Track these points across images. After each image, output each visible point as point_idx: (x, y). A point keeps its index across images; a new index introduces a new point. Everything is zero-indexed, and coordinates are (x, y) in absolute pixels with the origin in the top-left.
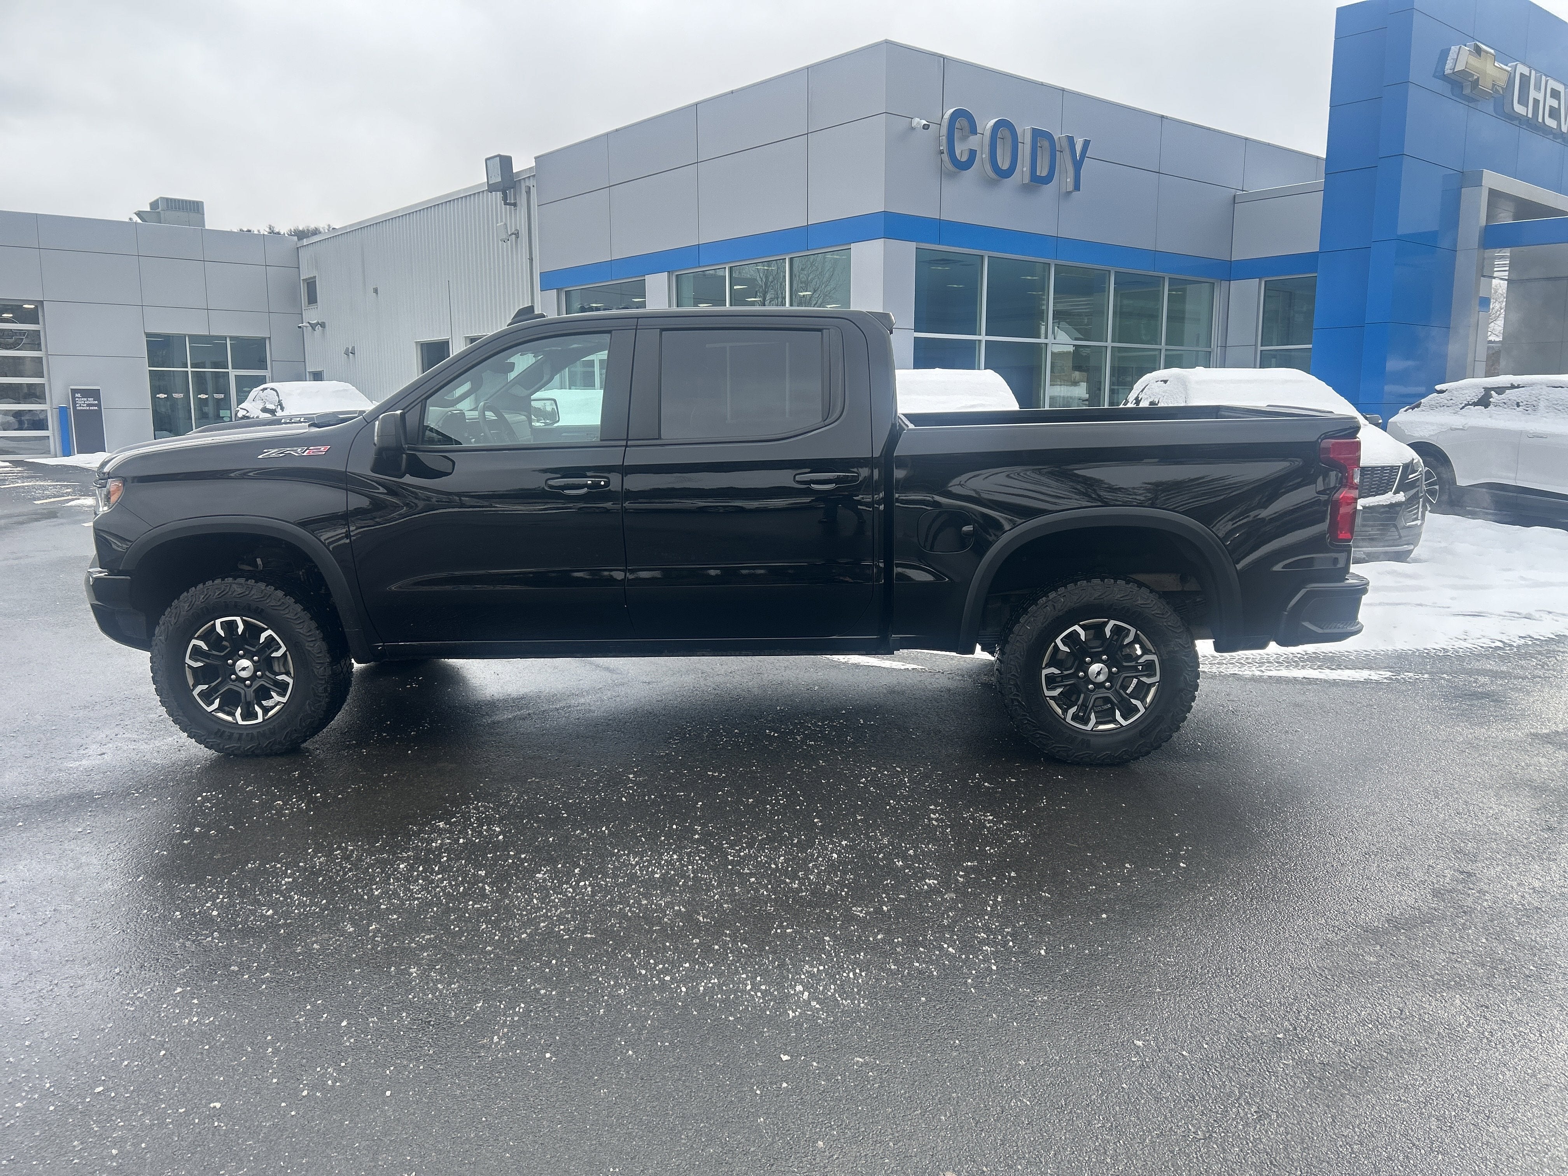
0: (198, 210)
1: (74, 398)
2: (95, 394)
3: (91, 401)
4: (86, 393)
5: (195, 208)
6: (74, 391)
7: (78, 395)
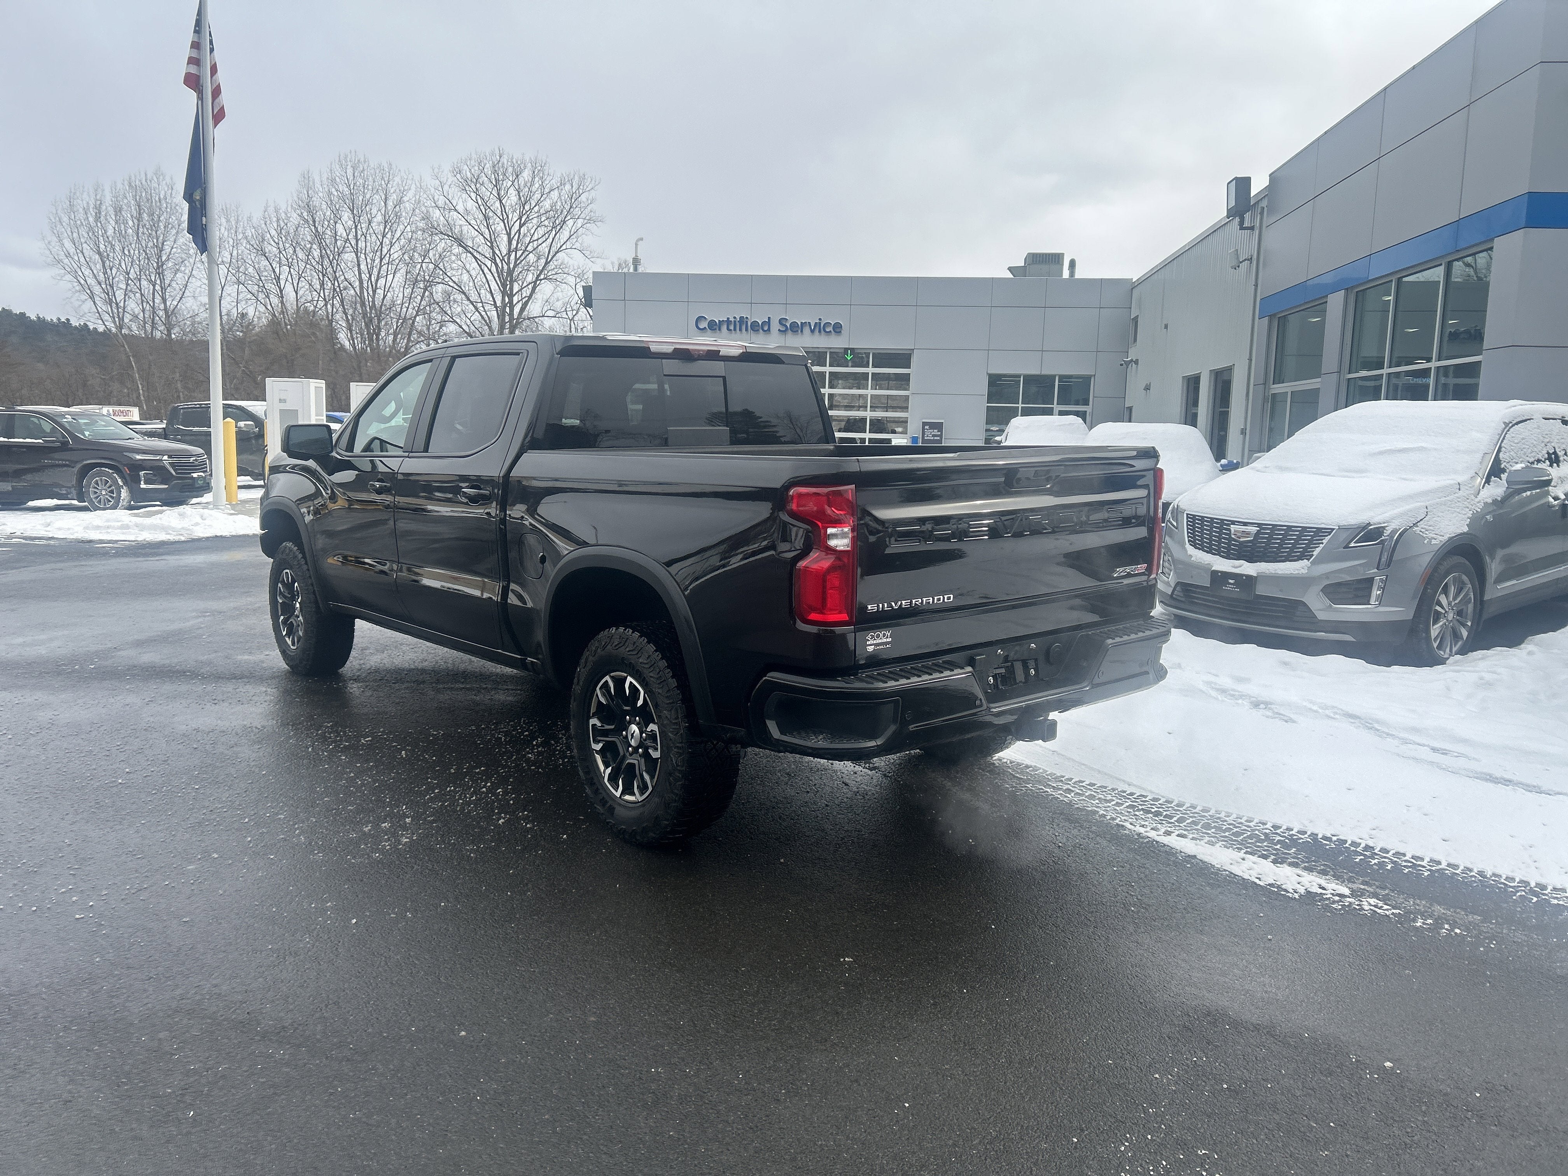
0: (1058, 262)
1: (923, 429)
2: (939, 426)
3: (936, 432)
4: (933, 426)
5: (1056, 259)
6: (924, 424)
7: (927, 427)
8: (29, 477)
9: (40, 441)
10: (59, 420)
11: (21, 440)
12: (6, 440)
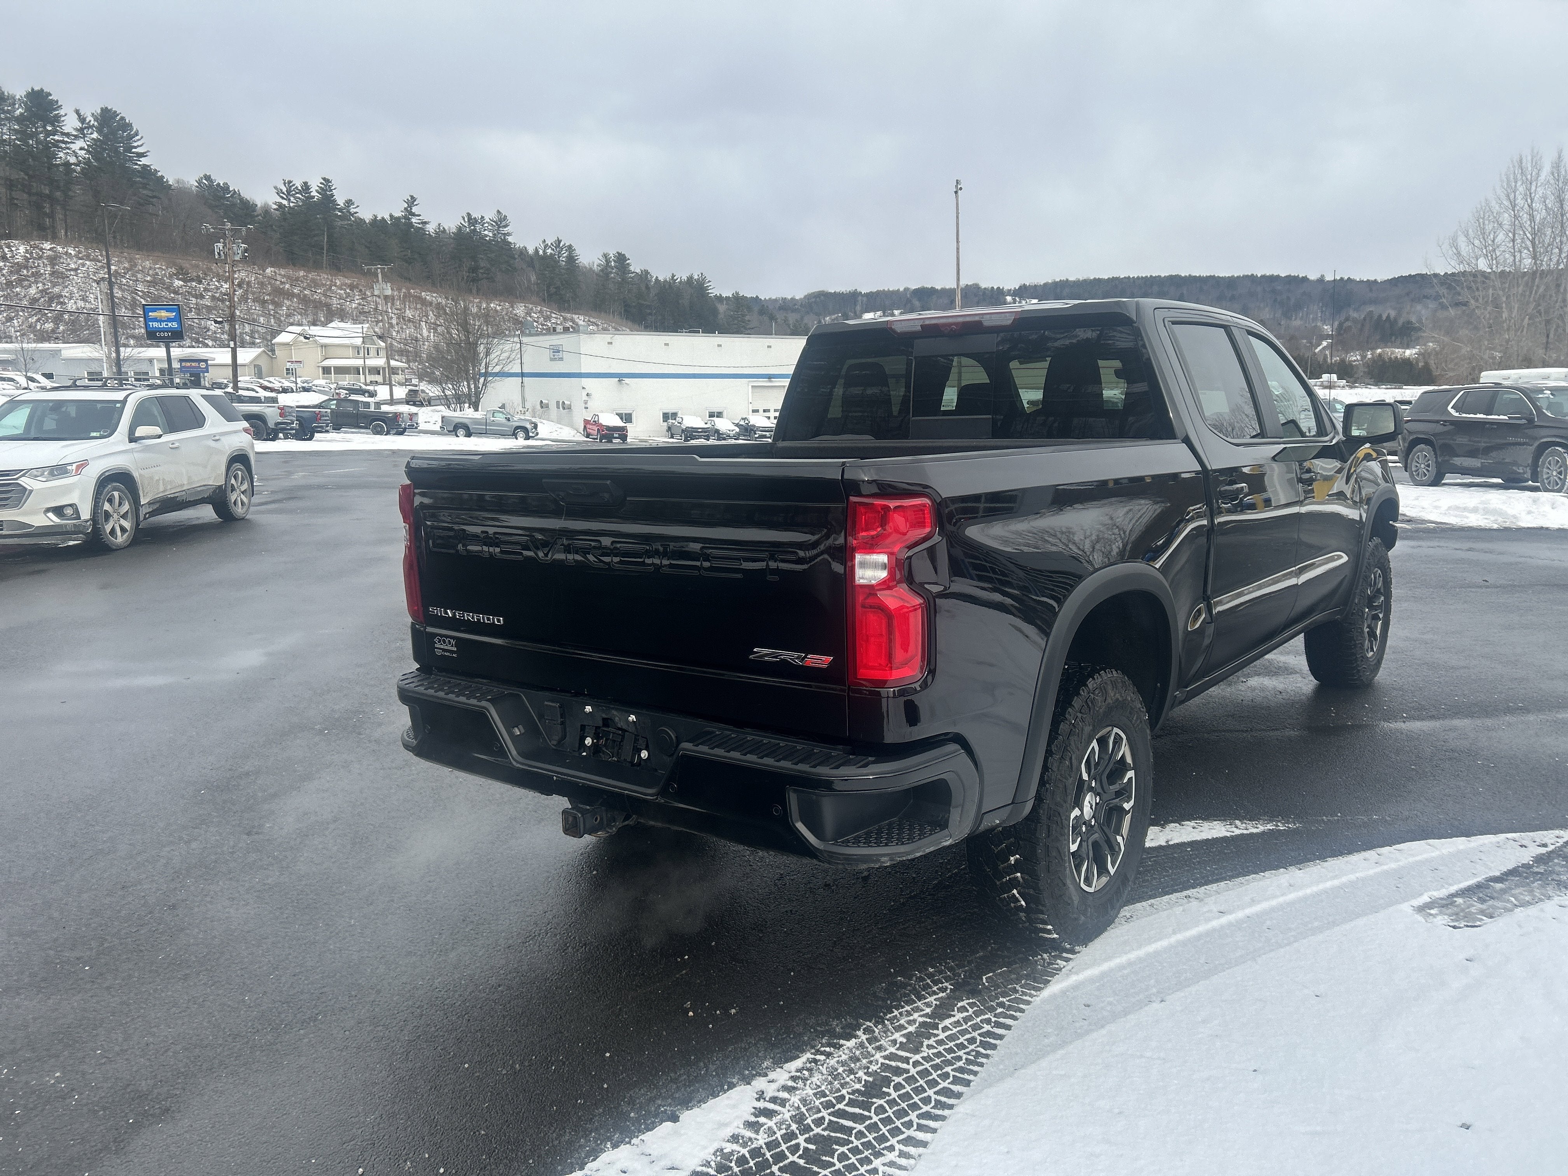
8: (1494, 454)
9: (1506, 417)
10: (1533, 395)
11: (1496, 417)
12: (1485, 416)
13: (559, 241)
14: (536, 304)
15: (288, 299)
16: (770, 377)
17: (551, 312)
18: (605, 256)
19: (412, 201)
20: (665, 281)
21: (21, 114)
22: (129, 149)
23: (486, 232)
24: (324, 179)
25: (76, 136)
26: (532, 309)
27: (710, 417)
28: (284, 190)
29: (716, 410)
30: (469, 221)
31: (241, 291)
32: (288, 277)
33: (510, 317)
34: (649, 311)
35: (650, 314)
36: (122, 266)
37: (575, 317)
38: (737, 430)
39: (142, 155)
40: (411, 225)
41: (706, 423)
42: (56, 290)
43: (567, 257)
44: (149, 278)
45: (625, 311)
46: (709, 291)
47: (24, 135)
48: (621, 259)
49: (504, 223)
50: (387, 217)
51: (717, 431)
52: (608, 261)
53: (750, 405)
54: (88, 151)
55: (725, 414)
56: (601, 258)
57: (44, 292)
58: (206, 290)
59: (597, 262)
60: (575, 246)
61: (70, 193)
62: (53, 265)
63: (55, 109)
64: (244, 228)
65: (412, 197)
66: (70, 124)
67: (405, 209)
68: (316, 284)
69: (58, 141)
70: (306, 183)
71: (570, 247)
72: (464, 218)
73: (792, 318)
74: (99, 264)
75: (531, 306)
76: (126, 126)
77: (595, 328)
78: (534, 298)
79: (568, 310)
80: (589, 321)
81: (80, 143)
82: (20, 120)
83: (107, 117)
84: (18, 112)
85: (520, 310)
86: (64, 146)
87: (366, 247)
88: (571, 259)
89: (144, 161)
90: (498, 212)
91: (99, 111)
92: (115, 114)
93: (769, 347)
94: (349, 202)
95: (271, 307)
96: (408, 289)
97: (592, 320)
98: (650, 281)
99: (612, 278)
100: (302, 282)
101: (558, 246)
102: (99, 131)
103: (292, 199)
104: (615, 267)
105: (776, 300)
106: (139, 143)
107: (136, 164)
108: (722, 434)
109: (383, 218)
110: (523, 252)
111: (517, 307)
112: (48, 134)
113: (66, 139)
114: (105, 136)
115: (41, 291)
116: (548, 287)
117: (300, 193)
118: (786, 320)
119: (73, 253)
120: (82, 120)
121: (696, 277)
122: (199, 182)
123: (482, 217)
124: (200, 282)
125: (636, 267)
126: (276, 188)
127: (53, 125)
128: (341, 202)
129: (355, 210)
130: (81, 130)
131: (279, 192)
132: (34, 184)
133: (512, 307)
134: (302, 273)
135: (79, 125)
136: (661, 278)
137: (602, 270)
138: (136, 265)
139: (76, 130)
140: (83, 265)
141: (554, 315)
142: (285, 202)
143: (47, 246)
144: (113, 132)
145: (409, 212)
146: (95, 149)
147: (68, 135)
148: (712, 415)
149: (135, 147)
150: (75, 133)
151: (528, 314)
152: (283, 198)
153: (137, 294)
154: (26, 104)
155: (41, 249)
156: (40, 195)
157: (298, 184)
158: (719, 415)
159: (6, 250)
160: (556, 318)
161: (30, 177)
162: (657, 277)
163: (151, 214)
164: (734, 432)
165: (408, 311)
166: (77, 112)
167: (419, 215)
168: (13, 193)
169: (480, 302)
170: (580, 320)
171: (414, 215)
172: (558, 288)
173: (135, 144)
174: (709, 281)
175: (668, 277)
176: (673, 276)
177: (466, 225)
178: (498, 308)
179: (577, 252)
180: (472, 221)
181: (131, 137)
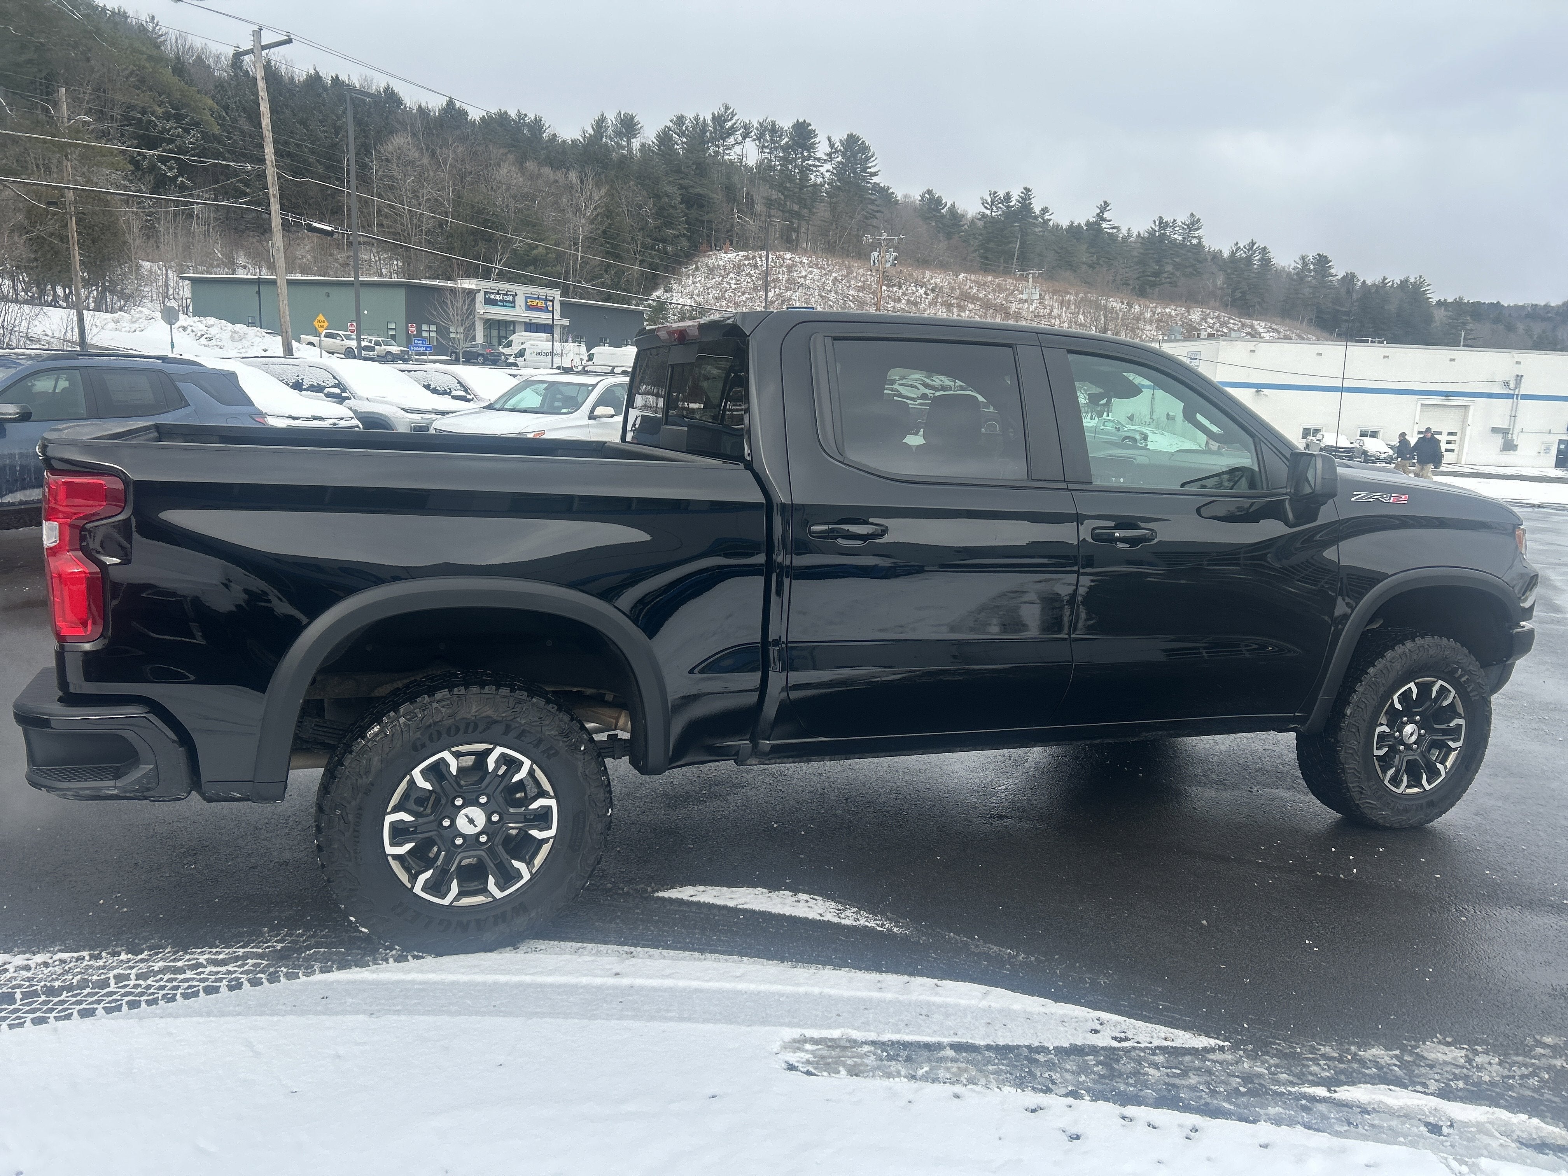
13: (1253, 244)
14: (1214, 309)
15: (972, 303)
16: (1447, 394)
17: (1230, 318)
18: (1303, 258)
19: (1105, 207)
20: (1374, 285)
21: (787, 143)
22: (864, 170)
23: (1176, 236)
24: (1025, 189)
25: (825, 160)
26: (1209, 314)
27: (1362, 435)
28: (989, 200)
29: (1370, 429)
30: (1160, 224)
31: (932, 295)
32: (977, 282)
33: (1183, 322)
34: (1346, 318)
35: (1346, 321)
36: (840, 274)
37: (1256, 323)
38: (1391, 452)
39: (874, 174)
40: (1101, 230)
41: (1352, 443)
42: (788, 294)
43: (1259, 260)
44: (859, 284)
45: (1317, 317)
46: (1429, 296)
47: (786, 160)
48: (1322, 261)
49: (1196, 226)
50: (1083, 223)
51: (1365, 452)
52: (1305, 264)
53: (1416, 426)
54: (832, 172)
55: (1380, 435)
56: (1298, 260)
57: (779, 295)
58: (904, 294)
59: (1293, 265)
60: (1270, 249)
61: (815, 210)
62: (790, 272)
63: (812, 138)
64: (896, 238)
65: (1105, 203)
66: (822, 149)
67: (1098, 214)
68: (1000, 289)
69: (811, 165)
70: (1008, 193)
71: (1265, 249)
72: (1155, 222)
73: (1538, 328)
74: (824, 272)
75: (1208, 311)
76: (865, 149)
77: (1276, 335)
78: (1212, 303)
79: (1250, 316)
80: (1270, 327)
81: (828, 166)
82: (784, 149)
83: (852, 141)
84: (784, 142)
85: (1196, 315)
86: (814, 169)
87: (1057, 252)
88: (1266, 261)
89: (875, 179)
90: (1192, 215)
91: (845, 137)
92: (858, 139)
93: (1452, 360)
94: (1045, 210)
95: (955, 310)
96: (1086, 293)
97: (1274, 326)
98: (1354, 285)
99: (1308, 282)
100: (989, 287)
101: (1251, 248)
102: (844, 155)
103: (995, 209)
104: (1314, 270)
105: (1523, 307)
106: (873, 164)
107: (868, 183)
108: (1371, 456)
109: (1079, 224)
110: (1216, 256)
111: (1194, 312)
112: (804, 159)
113: (817, 163)
114: (848, 159)
115: (777, 295)
116: (1234, 291)
117: (1002, 203)
118: (1528, 331)
119: (806, 261)
120: (832, 145)
121: (1412, 280)
122: (923, 196)
123: (1175, 221)
124: (900, 288)
125: (1339, 271)
126: (982, 199)
127: (809, 151)
128: (1037, 210)
129: (1049, 217)
130: (829, 155)
131: (984, 202)
132: (788, 203)
133: (1188, 312)
134: (990, 278)
135: (828, 150)
136: (1369, 282)
137: (1297, 274)
138: (852, 272)
139: (827, 154)
140: (812, 272)
141: (1232, 321)
142: (988, 212)
143: (788, 256)
144: (854, 155)
145: (1101, 218)
146: (840, 172)
147: (819, 159)
148: (1363, 434)
149: (870, 168)
150: (825, 158)
151: (1204, 319)
152: (986, 208)
153: (848, 298)
154: (791, 133)
155: (783, 259)
156: (791, 212)
157: (1001, 194)
158: (1374, 435)
159: (758, 259)
160: (1234, 323)
161: (786, 197)
162: (1364, 281)
163: (874, 226)
164: (1386, 455)
165: (1080, 316)
166: (829, 139)
167: (1110, 221)
168: (772, 211)
169: (1156, 307)
170: (1260, 326)
171: (1105, 220)
172: (1244, 293)
173: (870, 165)
174: (1429, 285)
175: (1378, 280)
176: (1385, 279)
177: (1156, 229)
178: (1173, 313)
179: (1271, 255)
180: (1163, 224)
181: (867, 159)
